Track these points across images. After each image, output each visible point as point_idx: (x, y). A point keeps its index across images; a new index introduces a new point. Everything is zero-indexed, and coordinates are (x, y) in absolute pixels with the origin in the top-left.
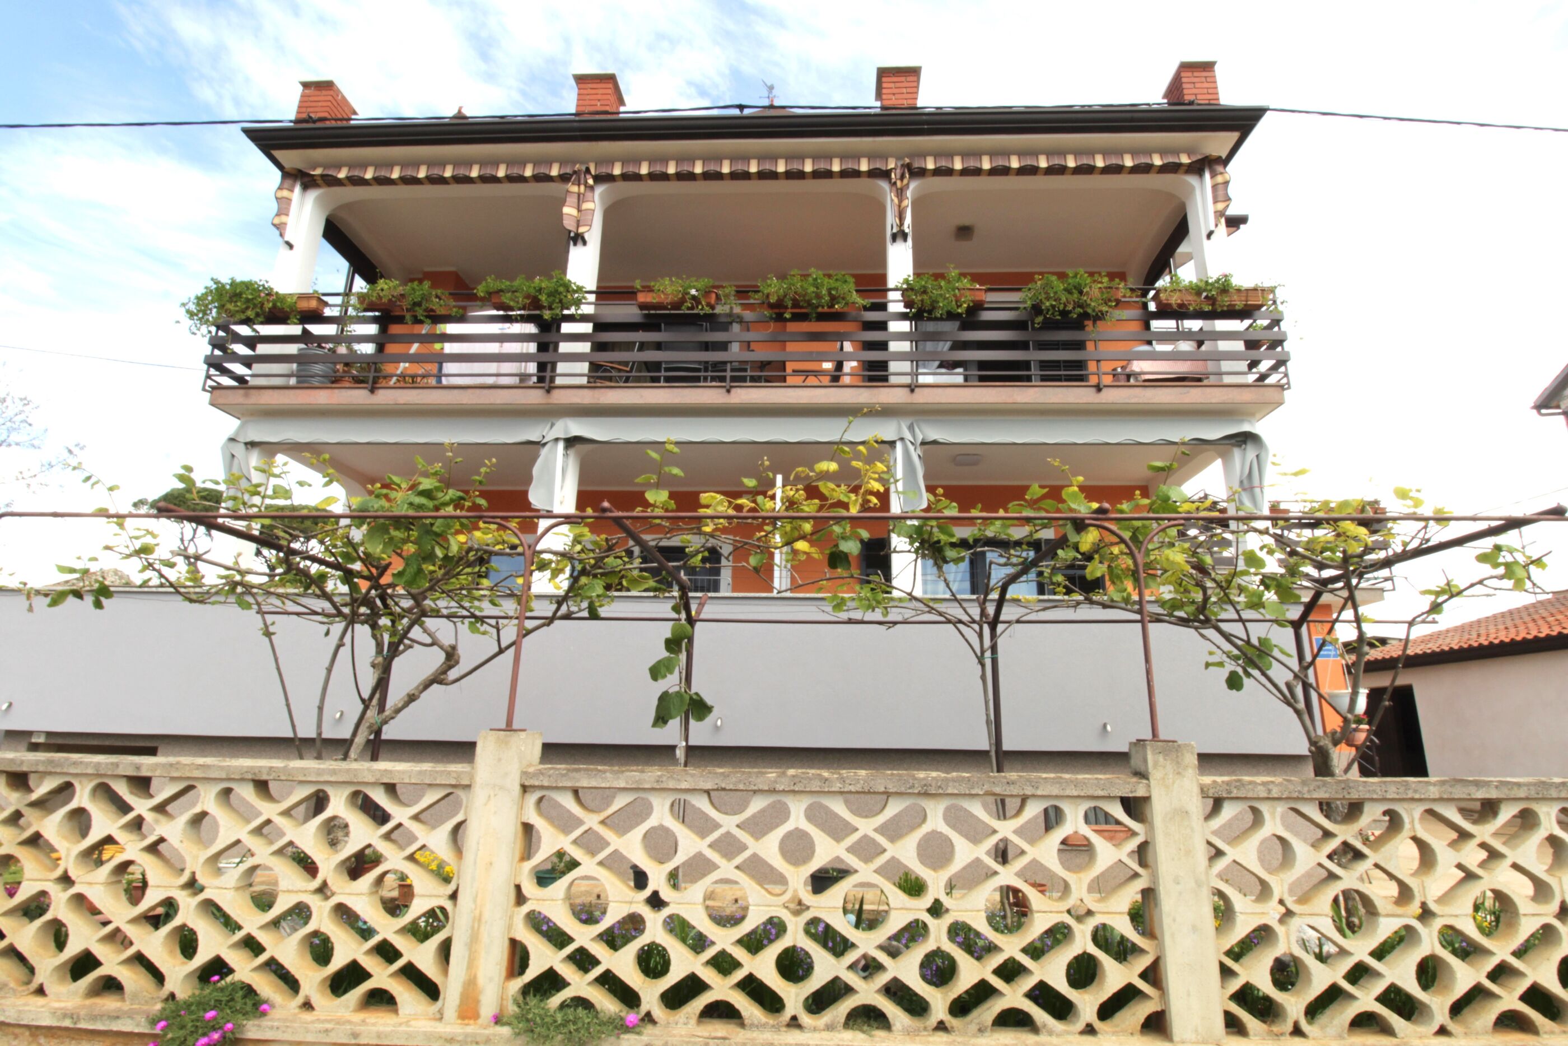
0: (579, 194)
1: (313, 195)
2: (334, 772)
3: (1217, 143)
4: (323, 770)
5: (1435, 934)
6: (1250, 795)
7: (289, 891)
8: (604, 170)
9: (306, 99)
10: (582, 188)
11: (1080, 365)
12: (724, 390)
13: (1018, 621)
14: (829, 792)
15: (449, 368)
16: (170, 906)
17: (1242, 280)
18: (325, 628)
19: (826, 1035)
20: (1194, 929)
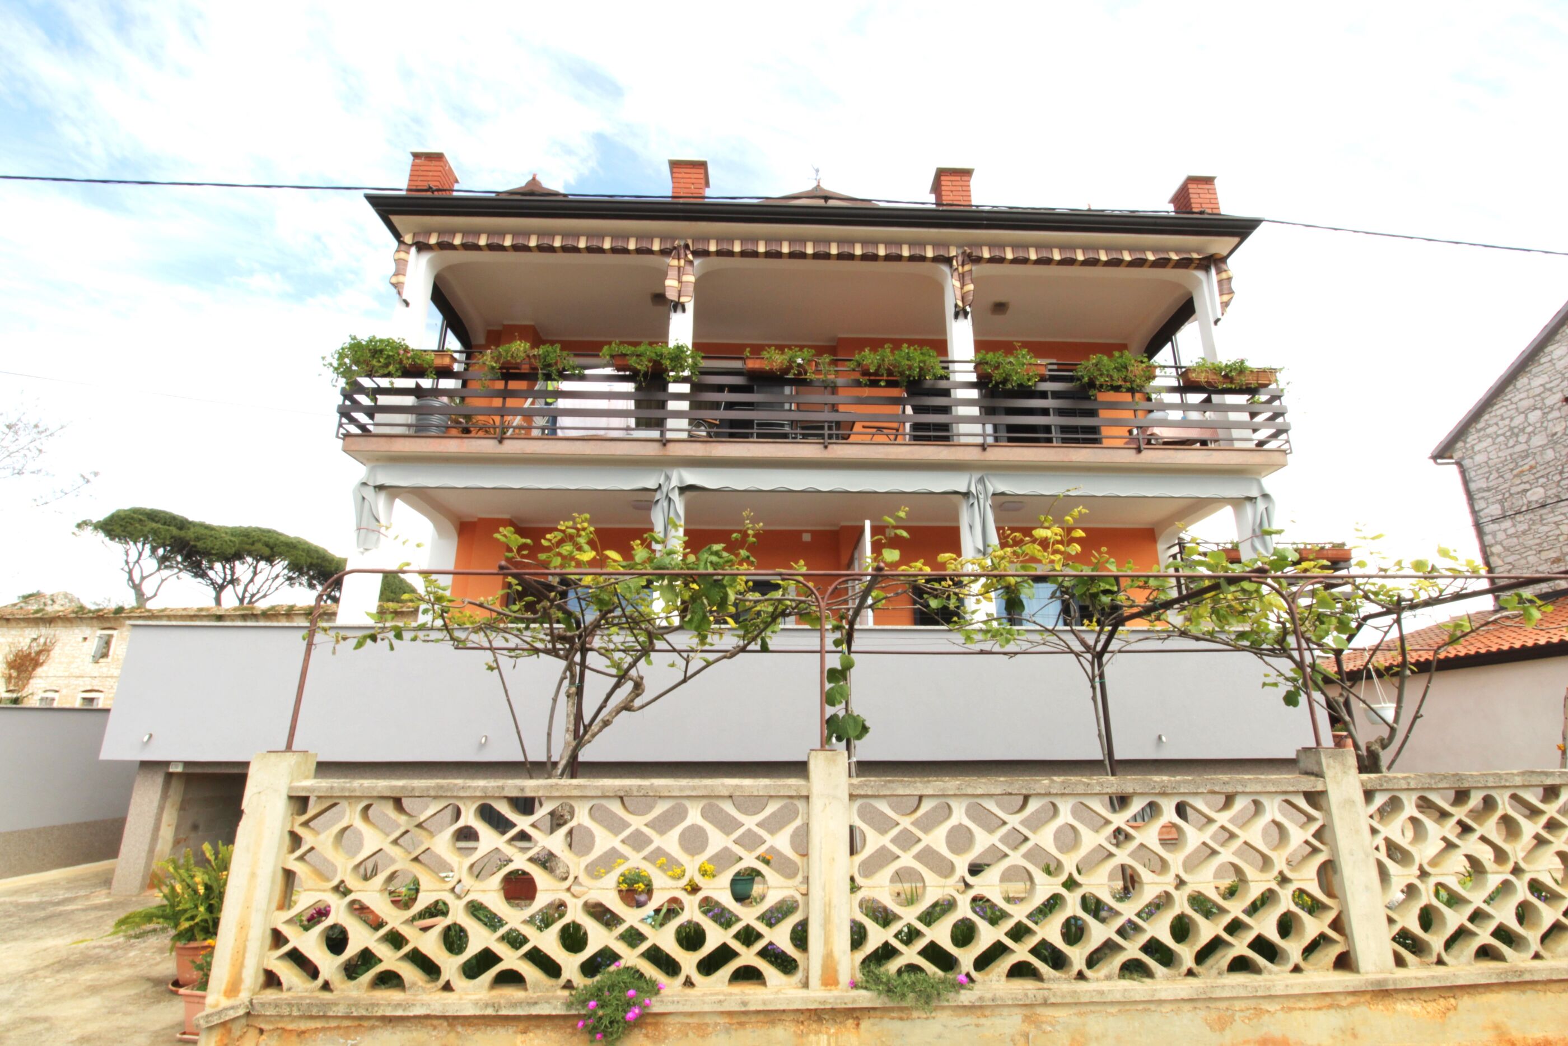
0: (679, 268)
1: (425, 257)
2: (694, 788)
3: (1218, 245)
4: (684, 786)
5: (1526, 886)
6: (1396, 787)
7: (662, 889)
8: (700, 246)
9: (416, 168)
10: (682, 262)
11: (1094, 430)
12: (821, 446)
13: (1120, 651)
14: (1091, 794)
15: (563, 421)
16: (560, 907)
17: (1253, 363)
18: (513, 660)
19: (1106, 983)
20: (1367, 888)
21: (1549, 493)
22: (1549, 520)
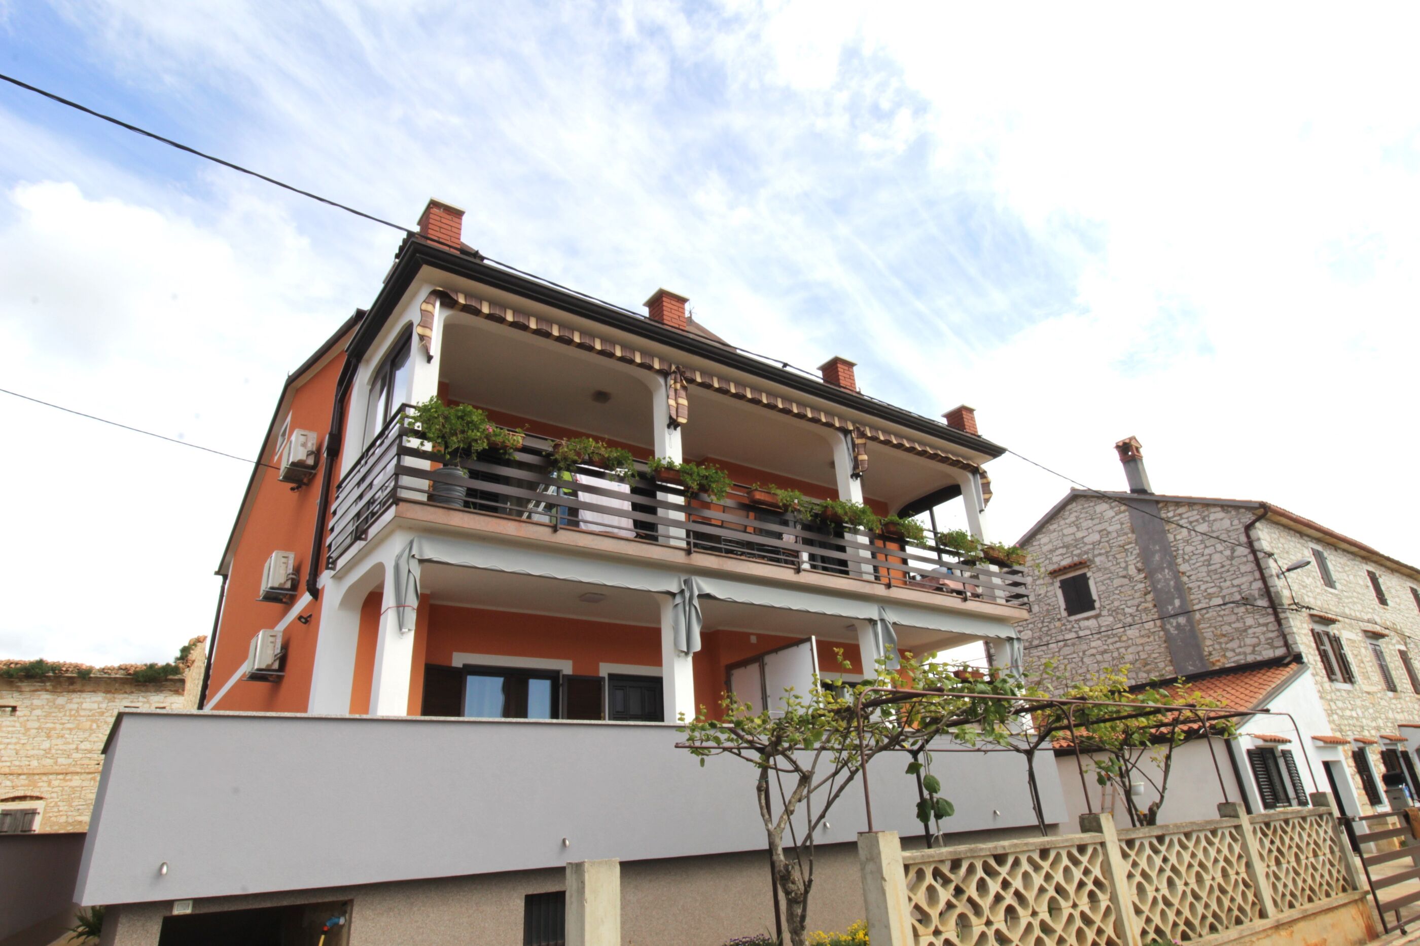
21: (1035, 635)
22: (1035, 654)
